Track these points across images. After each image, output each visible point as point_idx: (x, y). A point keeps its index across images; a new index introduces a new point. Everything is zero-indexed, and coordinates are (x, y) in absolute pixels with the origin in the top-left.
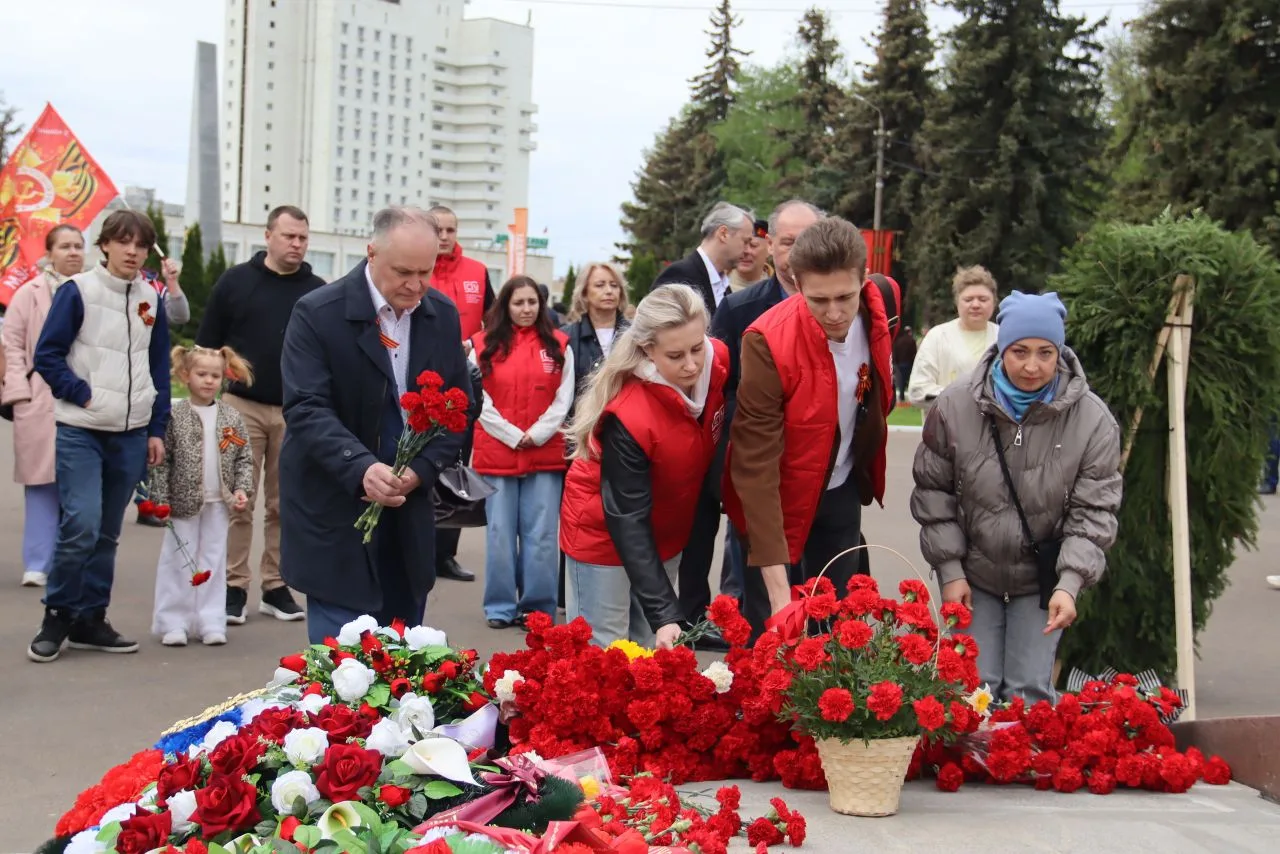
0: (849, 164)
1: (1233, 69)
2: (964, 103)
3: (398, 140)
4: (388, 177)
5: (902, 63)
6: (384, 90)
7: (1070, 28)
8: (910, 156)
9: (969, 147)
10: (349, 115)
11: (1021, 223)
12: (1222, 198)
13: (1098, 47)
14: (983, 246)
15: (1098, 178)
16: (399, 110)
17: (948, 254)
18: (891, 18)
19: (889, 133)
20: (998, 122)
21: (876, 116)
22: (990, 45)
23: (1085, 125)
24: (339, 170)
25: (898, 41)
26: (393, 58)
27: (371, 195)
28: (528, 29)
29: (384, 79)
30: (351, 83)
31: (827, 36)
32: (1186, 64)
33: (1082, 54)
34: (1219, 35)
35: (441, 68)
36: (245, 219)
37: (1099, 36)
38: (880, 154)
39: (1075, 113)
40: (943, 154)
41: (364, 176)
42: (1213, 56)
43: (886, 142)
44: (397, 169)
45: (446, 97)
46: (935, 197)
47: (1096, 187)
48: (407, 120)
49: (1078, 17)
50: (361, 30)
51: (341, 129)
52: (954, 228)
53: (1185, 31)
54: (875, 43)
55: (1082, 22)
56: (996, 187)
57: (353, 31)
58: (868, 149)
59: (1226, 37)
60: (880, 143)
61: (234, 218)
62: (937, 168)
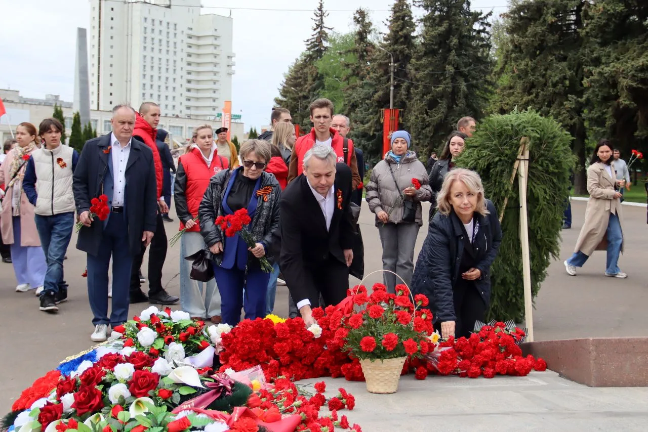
0: (378, 79)
1: (548, 35)
2: (430, 51)
3: (171, 70)
4: (167, 87)
5: (400, 33)
6: (164, 48)
7: (476, 17)
8: (406, 75)
9: (432, 71)
10: (148, 59)
11: (457, 105)
12: (544, 93)
13: (488, 25)
14: (439, 115)
15: (490, 83)
16: (171, 57)
17: (424, 119)
18: (395, 12)
19: (396, 65)
20: (445, 59)
21: (390, 57)
22: (440, 25)
23: (484, 60)
24: (144, 85)
25: (399, 23)
26: (168, 33)
27: (159, 96)
28: (230, 18)
29: (164, 43)
30: (149, 46)
31: (367, 21)
32: (527, 33)
33: (482, 28)
34: (542, 20)
35: (190, 37)
36: (101, 108)
37: (489, 20)
38: (392, 74)
39: (479, 55)
40: (420, 74)
41: (156, 87)
42: (539, 29)
43: (394, 69)
44: (171, 84)
45: (193, 50)
46: (417, 94)
47: (490, 88)
48: (175, 61)
49: (479, 12)
50: (153, 20)
51: (145, 66)
52: (426, 107)
53: (527, 18)
54: (389, 24)
55: (481, 14)
56: (444, 89)
57: (149, 21)
58: (386, 72)
59: (545, 21)
60: (392, 69)
61: (96, 109)
62: (417, 81)
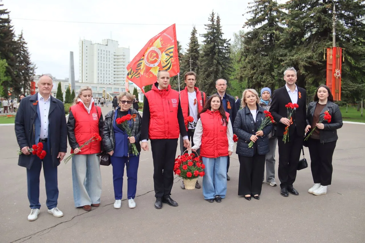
0: (185, 67)
1: (260, 45)
2: (207, 55)
3: (108, 68)
4: (107, 74)
5: (194, 48)
6: (105, 60)
7: (224, 41)
8: (196, 64)
9: (208, 62)
10: (100, 64)
11: (218, 76)
12: (260, 69)
13: (230, 44)
14: (212, 80)
15: (230, 67)
16: (108, 63)
17: (205, 82)
18: (191, 40)
19: (192, 61)
20: (212, 58)
21: (190, 58)
22: (210, 44)
23: (228, 58)
24: (98, 73)
25: (193, 44)
26: (107, 54)
27: (104, 77)
28: (129, 49)
29: (105, 58)
30: (100, 59)
31: (179, 45)
32: (252, 44)
33: (227, 45)
34: (257, 38)
35: (115, 56)
36: (83, 82)
37: (230, 42)
38: (191, 64)
39: (226, 56)
40: (203, 64)
41: (103, 74)
42: (257, 42)
43: (192, 62)
44: (108, 73)
45: (116, 60)
46: (202, 72)
47: (231, 69)
48: (109, 64)
49: (226, 39)
50: (101, 50)
51: (98, 66)
52: (206, 77)
53: (250, 38)
54: (188, 45)
55: (226, 40)
56: (213, 69)
57: (100, 50)
58: (188, 64)
59: (259, 39)
60: (191, 62)
61: (81, 82)
62: (201, 66)
